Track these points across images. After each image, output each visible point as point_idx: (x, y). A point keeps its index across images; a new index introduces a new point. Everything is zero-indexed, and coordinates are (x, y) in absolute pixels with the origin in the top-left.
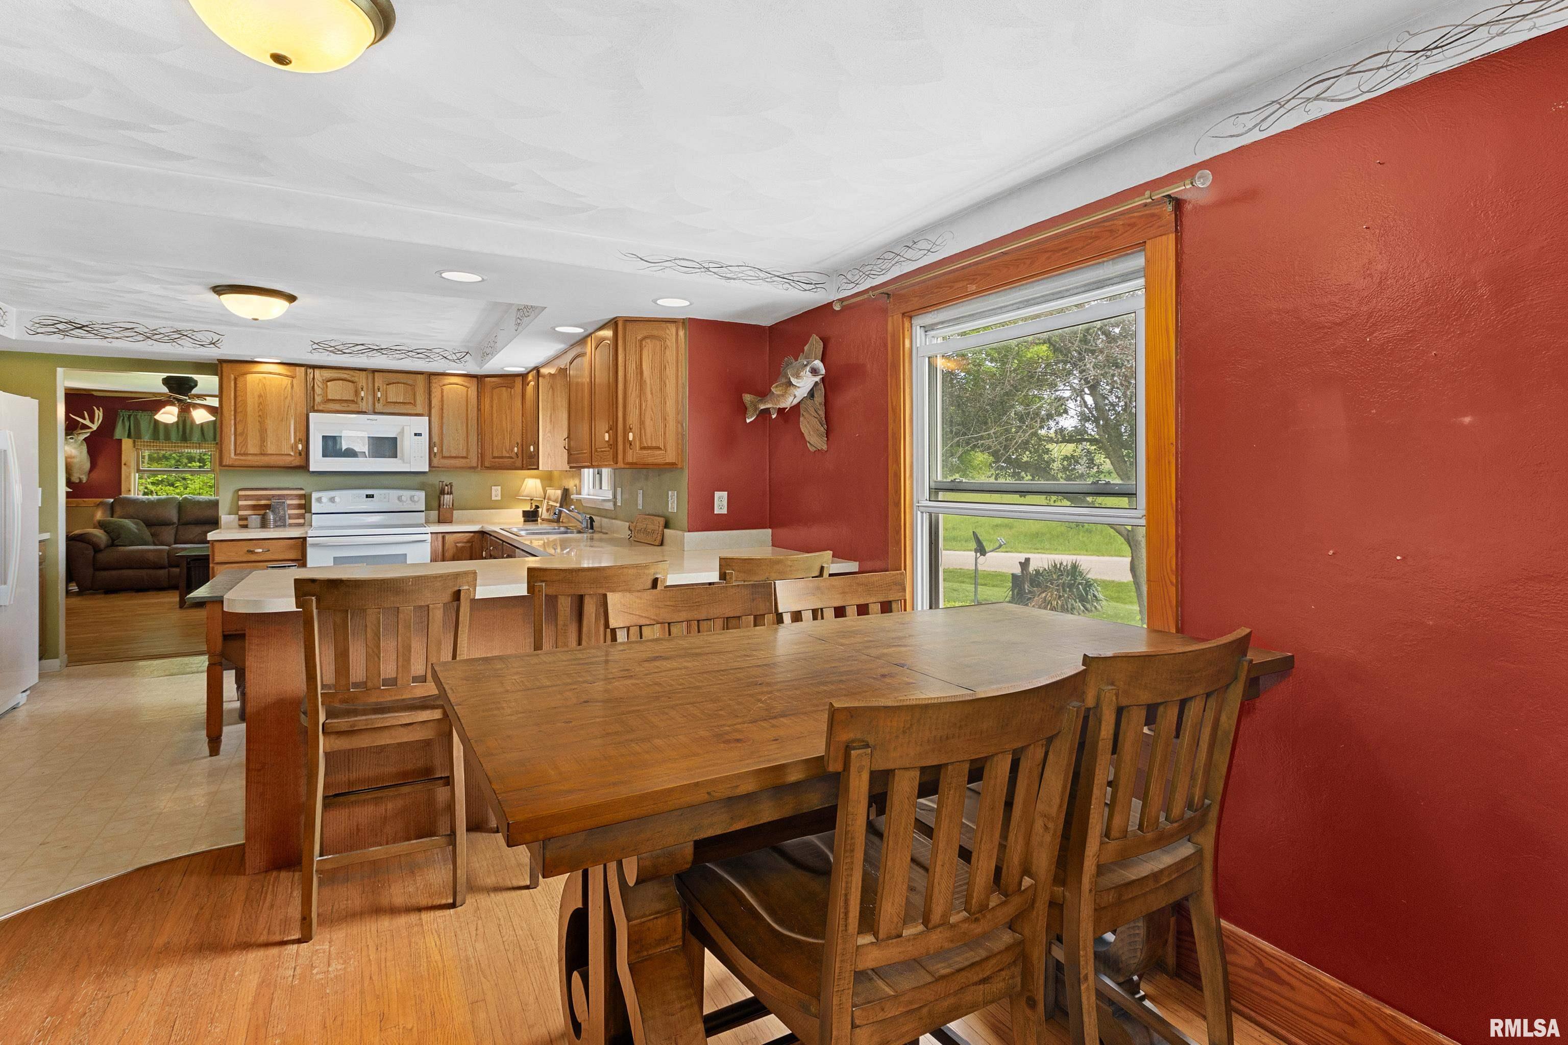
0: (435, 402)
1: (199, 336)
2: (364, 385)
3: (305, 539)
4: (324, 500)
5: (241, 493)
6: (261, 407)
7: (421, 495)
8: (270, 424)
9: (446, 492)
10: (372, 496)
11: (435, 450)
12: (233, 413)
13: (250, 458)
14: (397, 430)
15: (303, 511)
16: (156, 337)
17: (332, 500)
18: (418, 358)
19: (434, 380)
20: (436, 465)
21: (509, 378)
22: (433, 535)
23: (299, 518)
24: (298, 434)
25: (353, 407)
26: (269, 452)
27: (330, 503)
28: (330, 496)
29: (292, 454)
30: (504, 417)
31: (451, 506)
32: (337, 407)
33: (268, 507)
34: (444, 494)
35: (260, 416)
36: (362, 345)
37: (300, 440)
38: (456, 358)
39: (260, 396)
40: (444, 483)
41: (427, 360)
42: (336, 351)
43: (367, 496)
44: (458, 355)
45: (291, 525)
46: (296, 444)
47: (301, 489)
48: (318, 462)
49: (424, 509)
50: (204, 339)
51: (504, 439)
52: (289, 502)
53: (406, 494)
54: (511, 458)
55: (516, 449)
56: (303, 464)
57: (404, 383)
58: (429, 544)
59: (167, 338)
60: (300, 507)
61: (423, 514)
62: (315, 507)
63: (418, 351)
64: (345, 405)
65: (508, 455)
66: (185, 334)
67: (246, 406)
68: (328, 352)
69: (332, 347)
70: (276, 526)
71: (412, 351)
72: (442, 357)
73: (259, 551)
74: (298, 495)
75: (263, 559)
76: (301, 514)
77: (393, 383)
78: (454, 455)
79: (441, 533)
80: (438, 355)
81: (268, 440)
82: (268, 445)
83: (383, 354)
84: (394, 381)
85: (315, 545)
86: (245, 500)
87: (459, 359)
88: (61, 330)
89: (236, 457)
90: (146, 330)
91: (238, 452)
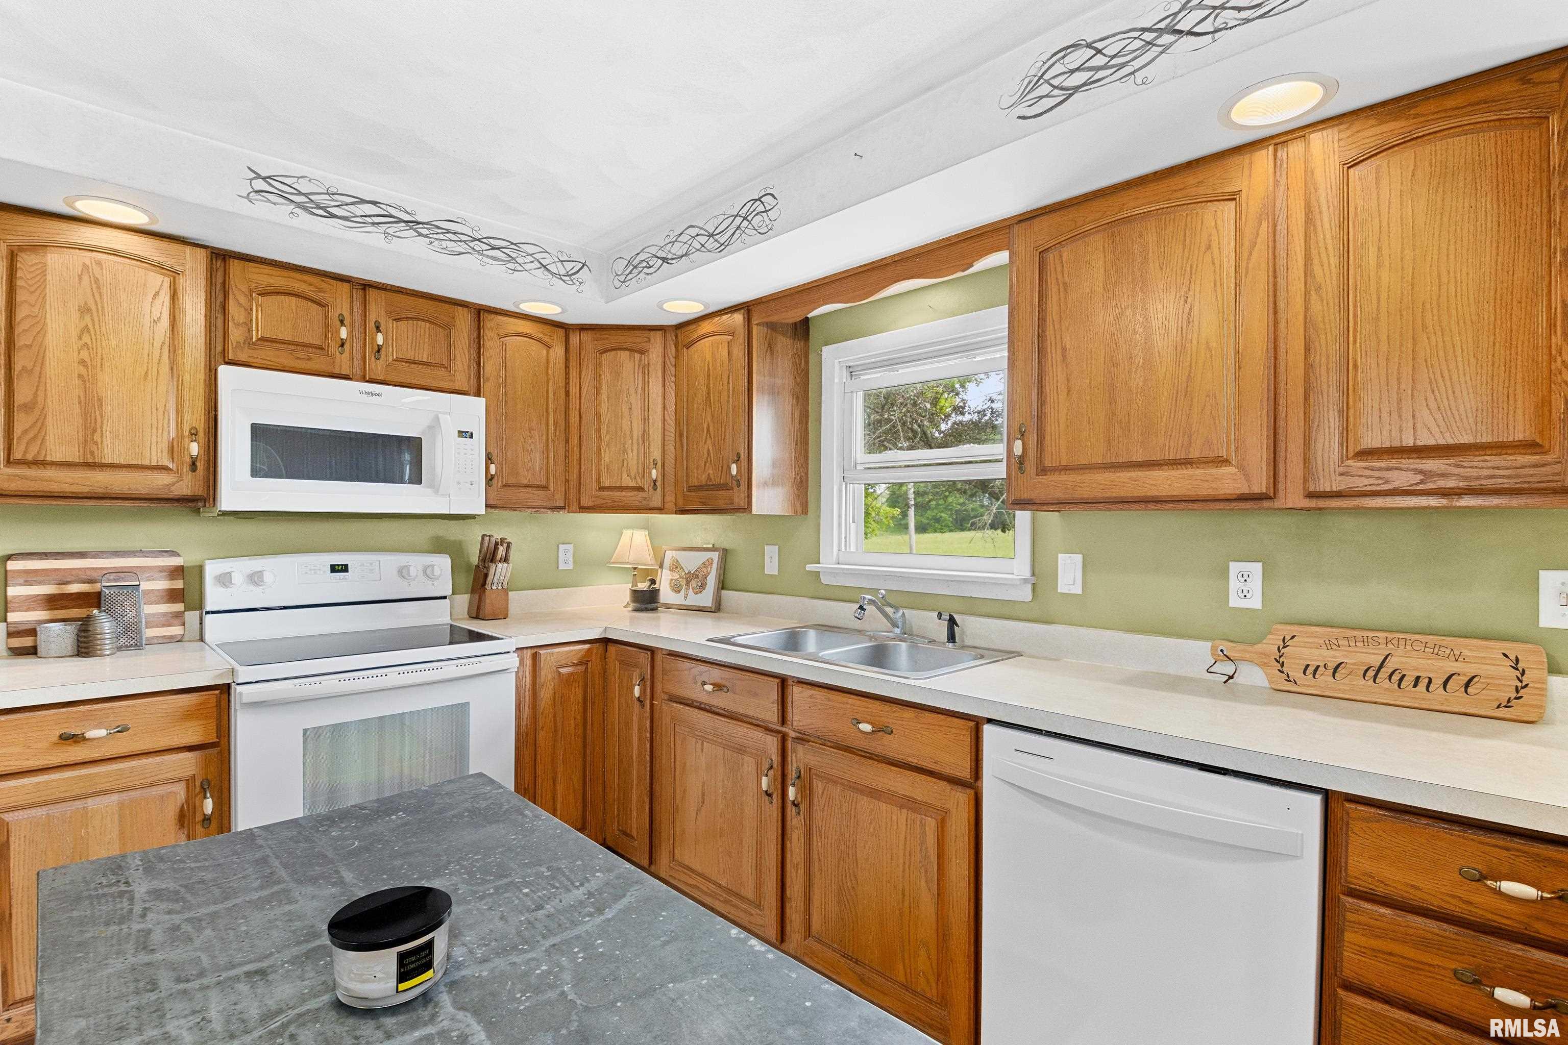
0: (490, 367)
2: (346, 314)
3: (226, 689)
4: (237, 578)
5: (13, 565)
6: (86, 340)
7: (443, 563)
8: (111, 385)
9: (499, 557)
10: (344, 568)
11: (496, 468)
13: (48, 472)
14: (420, 420)
15: (179, 607)
17: (255, 578)
18: (494, 258)
19: (490, 324)
20: (493, 501)
21: (638, 333)
22: (519, 655)
23: (167, 625)
24: (187, 417)
25: (318, 363)
27: (252, 588)
28: (249, 572)
29: (171, 465)
30: (625, 409)
31: (506, 586)
32: (282, 356)
33: (90, 599)
34: (493, 560)
35: (83, 362)
36: (375, 203)
37: (194, 434)
38: (564, 272)
40: (493, 540)
42: (312, 206)
43: (334, 569)
45: (147, 641)
47: (173, 554)
49: (449, 593)
51: (625, 452)
52: (147, 585)
53: (416, 562)
54: (640, 489)
55: (654, 472)
57: (430, 322)
58: (514, 675)
60: (174, 596)
61: (447, 601)
62: (214, 597)
63: (493, 242)
64: (301, 354)
65: (633, 484)
68: (291, 207)
69: (300, 193)
70: (120, 649)
71: (479, 240)
72: (539, 266)
73: (102, 733)
74: (162, 569)
75: (107, 755)
76: (165, 614)
77: (408, 319)
78: (525, 482)
79: (531, 647)
80: (530, 259)
81: (108, 428)
82: (108, 440)
83: (420, 235)
84: (410, 315)
85: (256, 704)
86: (28, 583)
87: (569, 275)
89: (8, 471)
91: (16, 456)
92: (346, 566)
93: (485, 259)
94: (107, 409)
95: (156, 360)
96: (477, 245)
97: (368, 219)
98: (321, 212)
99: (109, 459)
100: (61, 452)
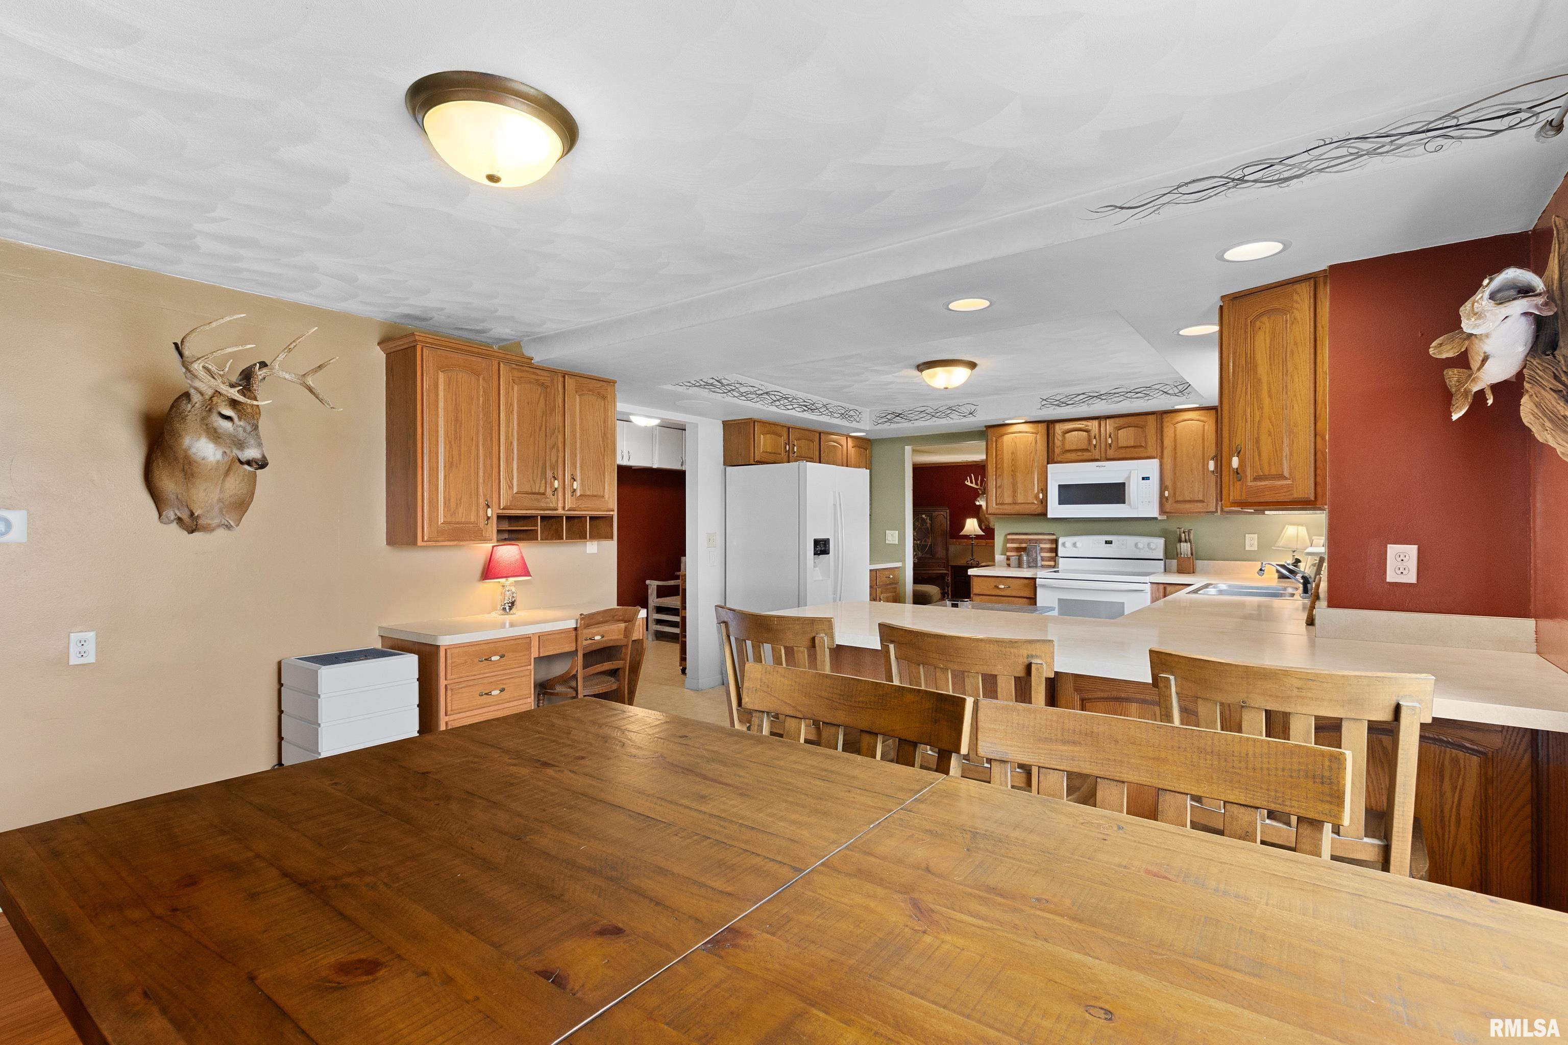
0: (1168, 442)
1: (963, 409)
2: (1097, 433)
3: (1035, 579)
4: (1068, 545)
5: (1009, 537)
6: (1013, 463)
7: (1161, 542)
8: (1020, 477)
9: (1183, 538)
10: (1110, 542)
11: (1166, 493)
12: (994, 469)
13: (1006, 507)
14: (1126, 475)
15: (1052, 554)
16: (938, 414)
17: (1075, 545)
18: (1137, 398)
19: (1166, 418)
20: (1168, 510)
22: (1155, 586)
23: (1048, 561)
24: (1040, 484)
25: (1087, 455)
26: (1019, 501)
27: (1074, 548)
28: (1073, 542)
29: (1036, 502)
31: (1190, 555)
32: (1074, 456)
33: (1024, 549)
34: (1181, 541)
35: (1012, 471)
36: (1083, 394)
37: (1041, 490)
38: (1178, 391)
39: (1013, 453)
41: (1147, 398)
42: (1060, 404)
43: (1107, 542)
44: (1180, 387)
45: (1043, 566)
46: (1038, 493)
47: (1053, 534)
48: (1055, 510)
49: (1161, 557)
52: (1042, 546)
53: (1143, 541)
56: (1044, 511)
57: (1134, 427)
58: (1149, 594)
59: (944, 414)
60: (1049, 550)
61: (1162, 562)
62: (1061, 552)
63: (1137, 390)
64: (1080, 453)
66: (954, 409)
67: (1003, 463)
68: (1054, 407)
69: (1057, 401)
70: (1029, 567)
71: (1130, 392)
72: (1162, 393)
73: (1003, 587)
74: (1049, 540)
75: (1005, 595)
76: (1049, 557)
78: (1189, 499)
79: (1163, 583)
80: (1158, 391)
81: (1019, 492)
82: (1018, 495)
83: (1102, 399)
84: (1125, 425)
85: (1043, 586)
86: (1012, 543)
87: (1180, 392)
88: (889, 420)
89: (997, 507)
90: (932, 411)
91: (998, 502)
92: (1112, 541)
93: (1133, 400)
94: (1018, 484)
95: (1031, 466)
96: (1129, 395)
97: (1081, 401)
98: (1064, 405)
99: (1019, 502)
100: (1008, 500)
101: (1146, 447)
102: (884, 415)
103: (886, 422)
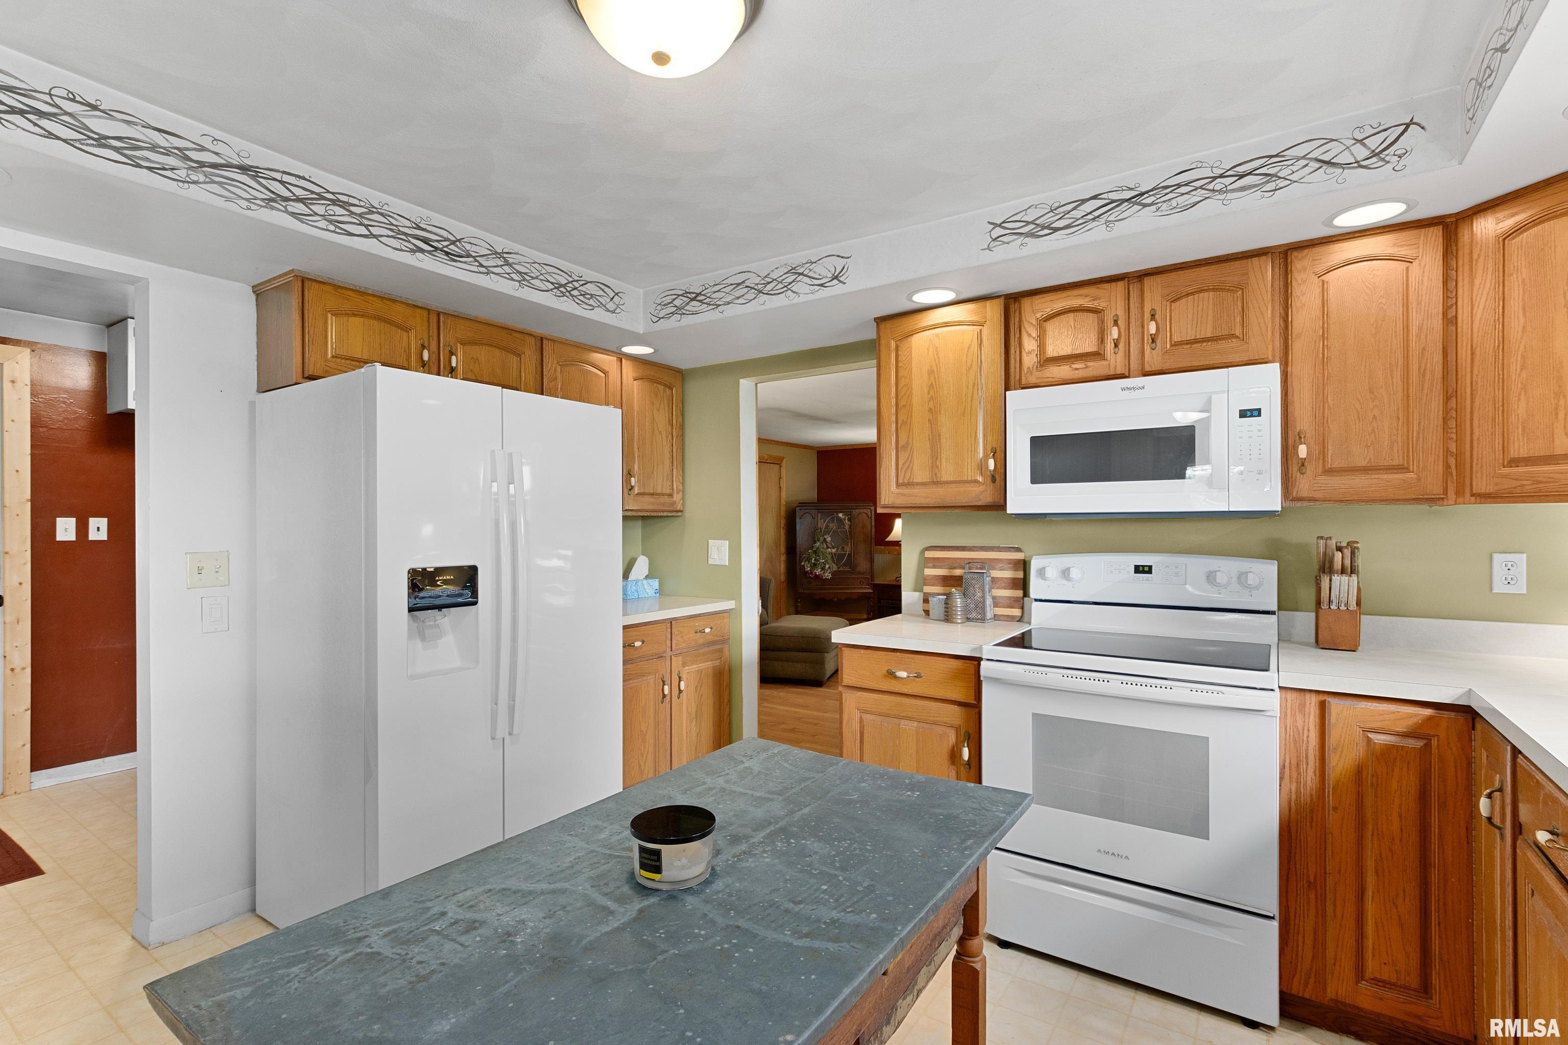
0: (1302, 320)
1: (818, 270)
2: (1121, 313)
4: (1051, 573)
5: (929, 554)
6: (932, 393)
7: (1269, 571)
8: (945, 424)
9: (1338, 564)
10: (1148, 570)
11: (1303, 451)
12: (893, 410)
13: (916, 491)
14: (1197, 406)
15: (1018, 593)
16: (769, 287)
17: (1065, 574)
18: (1243, 189)
19: (1301, 264)
20: (1304, 494)
22: (1290, 696)
23: (1011, 606)
24: (989, 438)
25: (1097, 366)
27: (1065, 582)
28: (1063, 567)
29: (980, 479)
31: (1353, 606)
32: (1063, 371)
33: (959, 581)
34: (1333, 571)
35: (930, 410)
36: (1095, 197)
37: (993, 450)
38: (1367, 153)
39: (931, 372)
40: (1331, 543)
42: (1037, 230)
43: (1138, 569)
44: (1373, 143)
45: (996, 617)
46: (986, 457)
47: (1018, 550)
48: (1024, 495)
49: (1274, 607)
50: (824, 272)
52: (996, 574)
53: (1227, 567)
56: (999, 500)
57: (1214, 290)
59: (780, 286)
60: (1016, 583)
61: (1273, 619)
62: (1036, 588)
63: (1243, 168)
64: (1081, 363)
66: (801, 271)
67: (911, 395)
68: (1021, 239)
69: (1028, 223)
70: (968, 619)
71: (1221, 176)
72: (1317, 165)
73: (904, 676)
74: (1010, 561)
75: (910, 692)
76: (1009, 598)
77: (1188, 295)
78: (1364, 463)
79: (1319, 692)
80: (1303, 162)
81: (943, 455)
82: (944, 464)
83: (1145, 206)
84: (1190, 289)
85: (996, 680)
86: (934, 567)
87: (1374, 154)
88: (678, 308)
89: (897, 491)
90: (758, 280)
91: (901, 481)
92: (1150, 567)
93: (1230, 196)
94: (943, 441)
95: (970, 398)
96: (1218, 184)
97: (1090, 217)
98: (1046, 231)
99: (944, 479)
100: (920, 474)
101: (1243, 338)
102: (669, 299)
103: (673, 313)
